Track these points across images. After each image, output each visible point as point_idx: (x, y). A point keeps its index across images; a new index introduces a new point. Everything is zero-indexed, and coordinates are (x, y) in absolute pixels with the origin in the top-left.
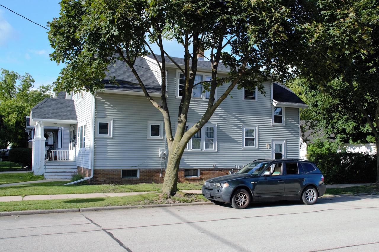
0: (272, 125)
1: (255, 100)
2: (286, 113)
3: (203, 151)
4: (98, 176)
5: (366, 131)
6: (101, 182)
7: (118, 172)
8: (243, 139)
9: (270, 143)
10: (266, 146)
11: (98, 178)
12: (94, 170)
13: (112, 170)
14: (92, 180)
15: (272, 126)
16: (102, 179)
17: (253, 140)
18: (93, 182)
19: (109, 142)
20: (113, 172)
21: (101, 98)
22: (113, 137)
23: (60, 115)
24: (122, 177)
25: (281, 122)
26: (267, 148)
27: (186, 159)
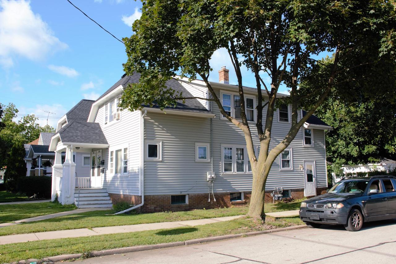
0: (303, 146)
1: (288, 122)
2: (314, 135)
3: (247, 173)
4: (148, 203)
5: (366, 153)
6: (151, 209)
7: (167, 198)
8: (280, 161)
9: (303, 164)
10: (300, 167)
11: (148, 205)
12: (145, 196)
13: (162, 196)
14: (142, 208)
15: (304, 147)
16: (152, 207)
17: (288, 161)
18: (144, 210)
19: (160, 165)
20: (163, 198)
21: (150, 118)
22: (162, 160)
23: (90, 138)
24: (172, 204)
25: (311, 144)
26: (300, 169)
27: (232, 182)
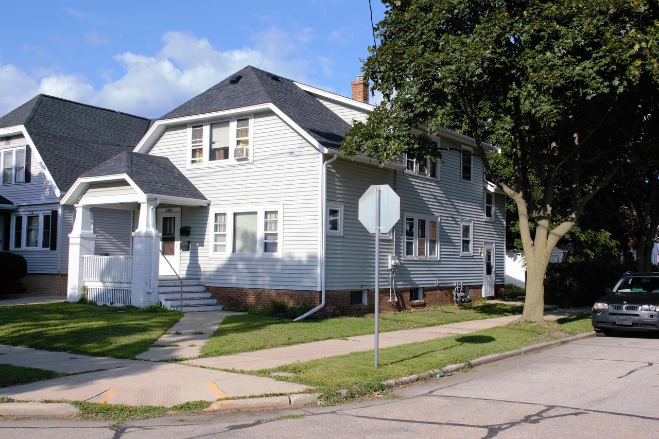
0: (484, 220)
1: (470, 181)
2: (495, 203)
3: (427, 259)
7: (347, 295)
8: (461, 241)
9: (483, 247)
10: (480, 252)
12: (326, 292)
14: (323, 311)
15: (485, 222)
17: (469, 242)
18: (323, 314)
19: (340, 243)
21: (331, 166)
22: (344, 234)
24: (351, 304)
25: (491, 216)
26: (479, 254)
27: (412, 272)
